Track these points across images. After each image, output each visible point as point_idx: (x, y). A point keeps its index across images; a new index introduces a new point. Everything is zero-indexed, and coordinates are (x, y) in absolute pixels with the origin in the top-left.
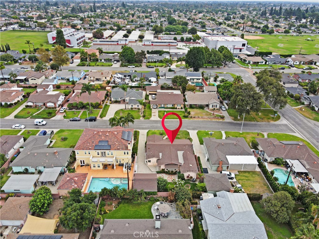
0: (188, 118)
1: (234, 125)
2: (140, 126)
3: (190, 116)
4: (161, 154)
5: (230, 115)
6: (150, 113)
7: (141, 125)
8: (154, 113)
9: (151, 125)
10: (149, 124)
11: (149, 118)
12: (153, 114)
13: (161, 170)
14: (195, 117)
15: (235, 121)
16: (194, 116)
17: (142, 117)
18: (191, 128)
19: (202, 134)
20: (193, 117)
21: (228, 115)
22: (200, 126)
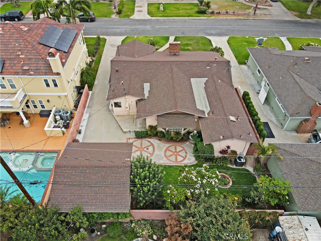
0: (205, 15)
1: (302, 26)
2: (110, 30)
3: (210, 11)
4: (147, 86)
5: (288, 9)
6: (131, 7)
7: (111, 28)
8: (140, 7)
9: (133, 27)
10: (128, 27)
11: (128, 16)
12: (136, 9)
13: (147, 128)
14: (219, 13)
15: (302, 18)
16: (218, 11)
17: (115, 14)
18: (213, 32)
19: (240, 44)
20: (217, 13)
21: (285, 9)
22: (233, 29)
